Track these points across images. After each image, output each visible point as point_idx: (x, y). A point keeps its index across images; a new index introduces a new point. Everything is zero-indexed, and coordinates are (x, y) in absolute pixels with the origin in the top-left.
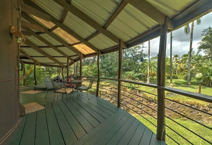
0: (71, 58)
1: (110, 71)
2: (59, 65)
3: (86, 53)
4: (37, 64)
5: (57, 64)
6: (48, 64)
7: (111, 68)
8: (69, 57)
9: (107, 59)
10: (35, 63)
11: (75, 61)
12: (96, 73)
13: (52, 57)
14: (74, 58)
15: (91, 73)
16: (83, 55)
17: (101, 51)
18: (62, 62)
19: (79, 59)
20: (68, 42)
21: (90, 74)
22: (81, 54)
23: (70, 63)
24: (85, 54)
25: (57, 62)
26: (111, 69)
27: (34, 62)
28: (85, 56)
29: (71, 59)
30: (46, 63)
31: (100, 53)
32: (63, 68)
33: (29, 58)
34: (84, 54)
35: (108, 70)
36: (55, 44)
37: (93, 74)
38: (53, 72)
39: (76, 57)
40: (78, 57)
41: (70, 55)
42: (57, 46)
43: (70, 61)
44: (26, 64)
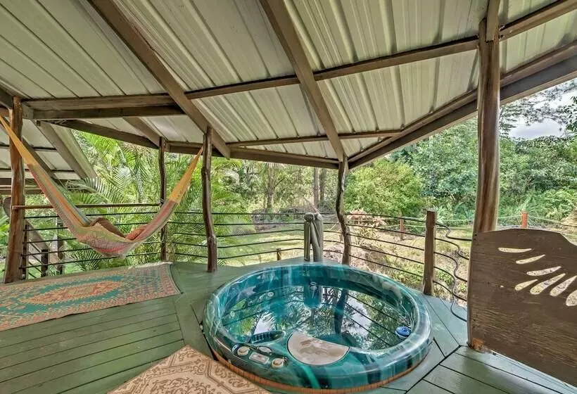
44: (170, 152)
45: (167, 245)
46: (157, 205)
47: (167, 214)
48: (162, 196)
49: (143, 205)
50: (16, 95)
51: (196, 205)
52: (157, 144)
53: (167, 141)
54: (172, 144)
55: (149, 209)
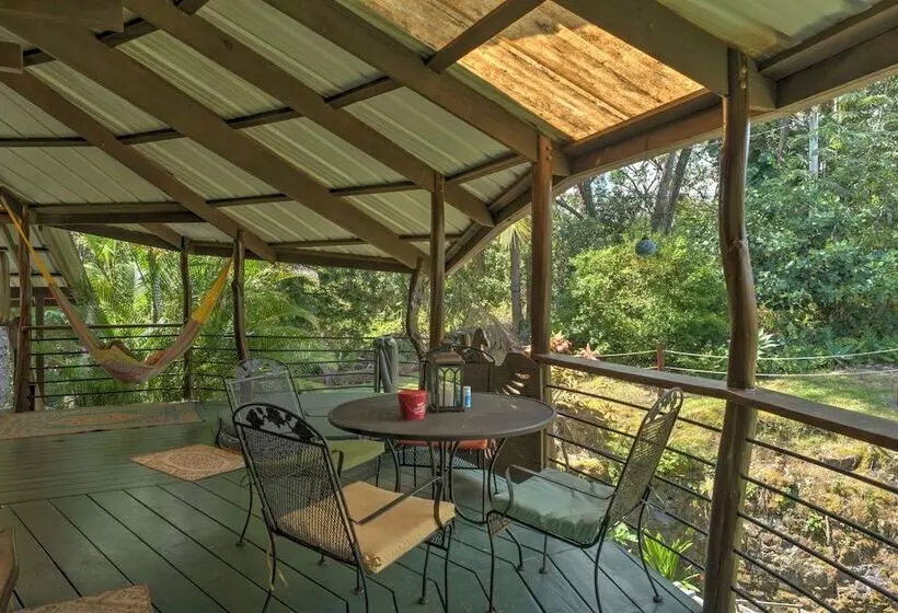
0: (465, 191)
1: (834, 294)
2: (385, 254)
3: (585, 119)
4: (249, 254)
5: (369, 249)
6: (318, 248)
7: (838, 264)
8: (444, 187)
9: (797, 181)
10: (239, 247)
11: (497, 212)
12: (690, 307)
13: (332, 191)
14: (483, 187)
15: (646, 311)
16: (563, 144)
17: (761, 65)
18: (408, 232)
19: (526, 195)
20: (413, 32)
21: (637, 314)
22: (545, 143)
23: (461, 234)
24: (579, 135)
25: (368, 227)
26: (841, 271)
27: (231, 240)
28: (581, 157)
29: (465, 202)
30: (307, 243)
31: (754, 88)
32: (415, 273)
33: (199, 214)
34: (571, 140)
35: (800, 277)
36: (322, 83)
37: (664, 317)
38: (377, 302)
39: (503, 177)
40: (519, 179)
41: (449, 163)
42: (338, 96)
43: (455, 220)
44: (196, 254)
45: (192, 378)
46: (179, 325)
47: (190, 337)
48: (187, 314)
49: (159, 326)
50: (25, 203)
51: (229, 326)
52: (179, 246)
53: (192, 241)
54: (199, 245)
55: (168, 331)
